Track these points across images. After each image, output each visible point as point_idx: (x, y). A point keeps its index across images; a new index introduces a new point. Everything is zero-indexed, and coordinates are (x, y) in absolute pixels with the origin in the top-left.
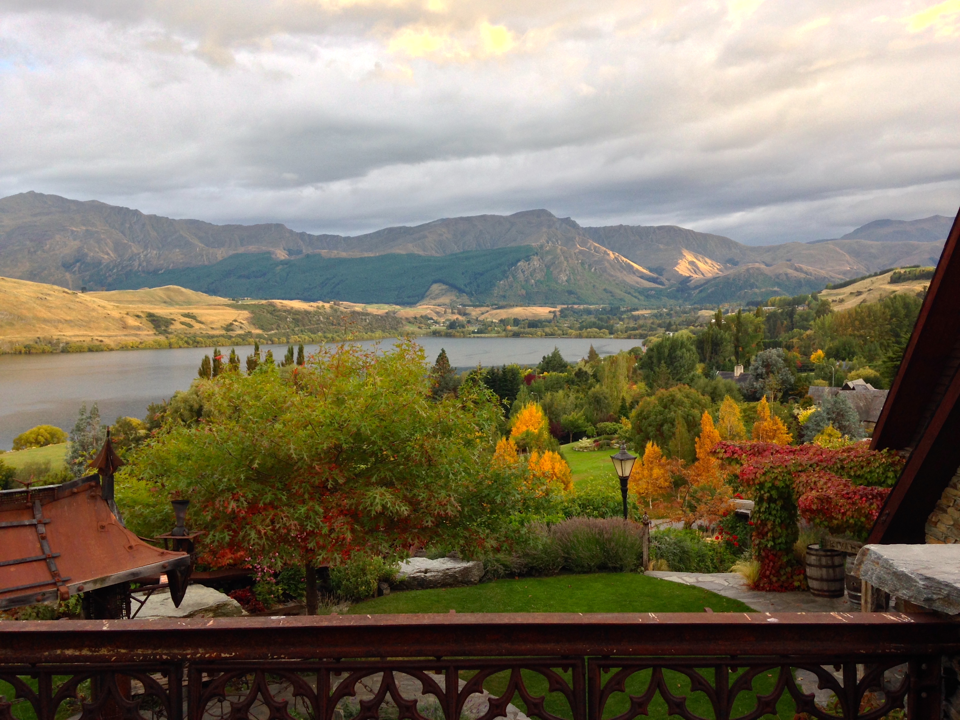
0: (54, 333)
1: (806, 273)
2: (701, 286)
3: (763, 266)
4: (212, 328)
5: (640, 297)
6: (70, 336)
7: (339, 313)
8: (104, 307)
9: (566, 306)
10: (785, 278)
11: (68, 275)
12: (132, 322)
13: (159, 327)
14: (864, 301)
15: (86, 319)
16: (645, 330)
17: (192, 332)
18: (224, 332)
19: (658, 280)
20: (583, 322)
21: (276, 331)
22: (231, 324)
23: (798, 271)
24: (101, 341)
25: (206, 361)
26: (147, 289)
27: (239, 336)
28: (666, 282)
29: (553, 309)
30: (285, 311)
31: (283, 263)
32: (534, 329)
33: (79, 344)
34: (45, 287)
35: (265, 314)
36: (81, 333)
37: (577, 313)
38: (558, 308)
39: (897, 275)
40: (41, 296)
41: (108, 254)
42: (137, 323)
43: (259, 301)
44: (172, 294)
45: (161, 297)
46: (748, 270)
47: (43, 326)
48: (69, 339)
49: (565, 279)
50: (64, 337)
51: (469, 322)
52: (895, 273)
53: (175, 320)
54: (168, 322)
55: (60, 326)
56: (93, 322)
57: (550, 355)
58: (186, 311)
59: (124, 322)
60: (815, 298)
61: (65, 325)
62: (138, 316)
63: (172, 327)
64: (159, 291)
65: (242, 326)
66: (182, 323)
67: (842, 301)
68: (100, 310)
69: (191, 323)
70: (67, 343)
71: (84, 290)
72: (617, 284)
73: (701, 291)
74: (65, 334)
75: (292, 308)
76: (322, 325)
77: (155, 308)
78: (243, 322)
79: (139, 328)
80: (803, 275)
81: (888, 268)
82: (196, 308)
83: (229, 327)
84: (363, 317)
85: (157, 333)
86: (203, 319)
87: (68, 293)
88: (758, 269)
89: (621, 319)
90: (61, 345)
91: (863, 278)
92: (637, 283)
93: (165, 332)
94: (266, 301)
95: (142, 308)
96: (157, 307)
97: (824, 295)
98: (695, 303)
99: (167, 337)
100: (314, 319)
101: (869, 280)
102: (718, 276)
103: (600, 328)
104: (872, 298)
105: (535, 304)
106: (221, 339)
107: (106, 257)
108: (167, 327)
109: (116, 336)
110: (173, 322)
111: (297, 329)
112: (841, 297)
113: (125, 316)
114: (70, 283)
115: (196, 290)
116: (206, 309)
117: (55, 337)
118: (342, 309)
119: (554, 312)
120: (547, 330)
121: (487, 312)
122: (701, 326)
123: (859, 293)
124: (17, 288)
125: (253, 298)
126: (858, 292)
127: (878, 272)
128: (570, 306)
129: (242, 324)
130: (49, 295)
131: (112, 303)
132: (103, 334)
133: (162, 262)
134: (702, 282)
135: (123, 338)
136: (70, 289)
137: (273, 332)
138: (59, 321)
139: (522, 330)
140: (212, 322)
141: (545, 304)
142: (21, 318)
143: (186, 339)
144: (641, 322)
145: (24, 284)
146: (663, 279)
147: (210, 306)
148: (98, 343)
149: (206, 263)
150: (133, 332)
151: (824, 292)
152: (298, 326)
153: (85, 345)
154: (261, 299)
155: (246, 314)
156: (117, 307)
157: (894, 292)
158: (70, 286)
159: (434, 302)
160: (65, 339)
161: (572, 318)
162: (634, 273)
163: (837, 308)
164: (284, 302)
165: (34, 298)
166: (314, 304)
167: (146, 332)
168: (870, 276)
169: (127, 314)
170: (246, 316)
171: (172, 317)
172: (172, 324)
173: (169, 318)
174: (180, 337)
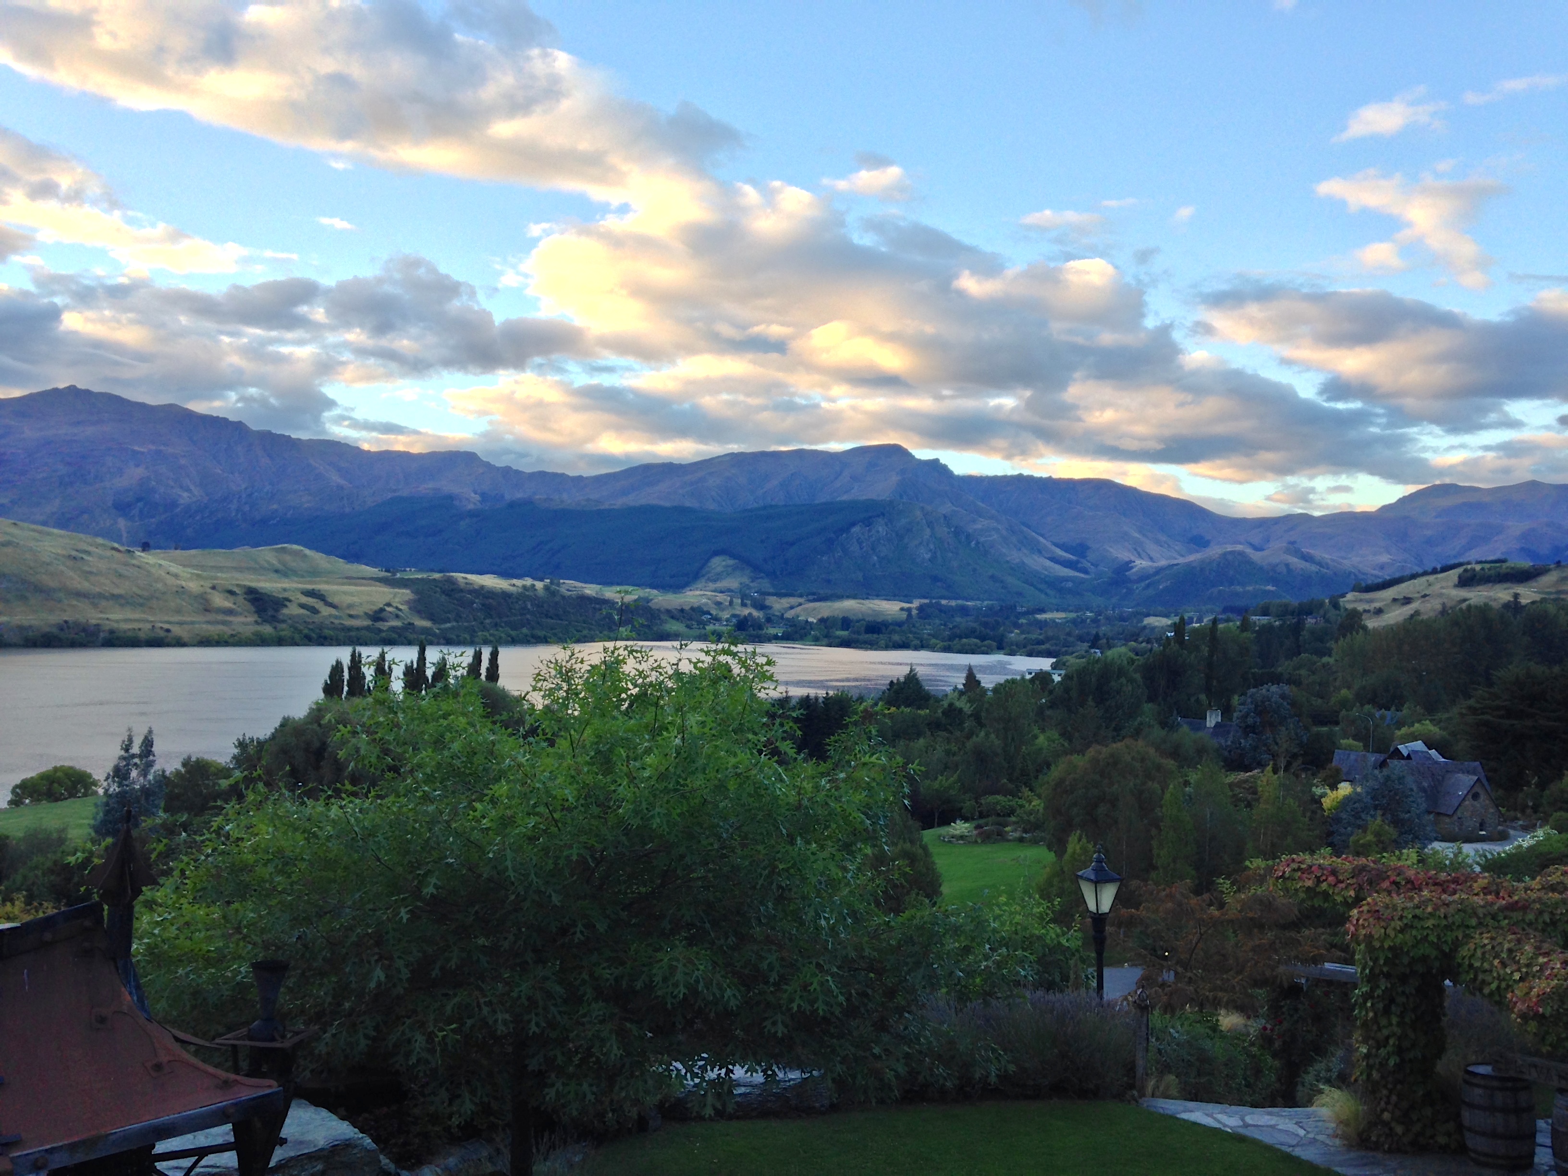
0: (92, 616)
1: (1320, 564)
2: (1148, 577)
3: (1249, 551)
4: (351, 616)
5: (1048, 591)
6: (117, 621)
7: (557, 599)
8: (176, 576)
9: (926, 601)
10: (1285, 571)
11: (122, 523)
12: (219, 601)
13: (265, 610)
14: (1417, 613)
15: (146, 594)
16: (1056, 645)
17: (316, 620)
18: (367, 623)
19: (1080, 565)
20: (954, 627)
21: (455, 624)
22: (382, 610)
23: (1306, 561)
24: (168, 631)
25: (337, 669)
26: (247, 549)
27: (393, 629)
28: (1092, 569)
29: (906, 605)
30: (471, 592)
31: (472, 514)
32: (875, 636)
33: (130, 634)
34: (83, 541)
35: (438, 595)
36: (137, 616)
37: (945, 613)
38: (916, 604)
39: (1469, 574)
40: (74, 553)
41: (188, 490)
42: (228, 604)
43: (430, 574)
44: (288, 558)
45: (268, 562)
46: (1225, 554)
47: (75, 602)
48: (115, 625)
49: (928, 556)
50: (107, 622)
51: (769, 620)
52: (1466, 571)
53: (290, 601)
54: (279, 603)
55: (104, 603)
56: (157, 598)
57: (902, 679)
58: (309, 587)
59: (207, 600)
60: (1336, 605)
61: (111, 603)
62: (231, 592)
63: (285, 611)
64: (267, 554)
65: (400, 613)
66: (302, 606)
67: (1379, 612)
68: (171, 581)
69: (317, 606)
70: (112, 632)
71: (146, 547)
72: (1012, 569)
73: (1148, 586)
74: (111, 616)
75: (482, 587)
76: (528, 616)
77: (259, 581)
78: (401, 607)
79: (230, 612)
80: (1314, 568)
81: (1456, 561)
82: (327, 583)
83: (378, 616)
84: (597, 606)
85: (259, 620)
86: (335, 600)
87: (119, 551)
88: (1241, 554)
89: (1017, 625)
90: (102, 635)
91: (1414, 576)
92: (1046, 569)
93: (273, 620)
94: (442, 575)
95: (237, 579)
96: (263, 578)
97: (1351, 600)
98: (1138, 605)
99: (275, 628)
100: (517, 607)
101: (1423, 579)
102: (1175, 562)
103: (983, 638)
104: (1429, 608)
105: (878, 596)
106: (363, 632)
107: (185, 495)
108: (277, 611)
109: (192, 623)
110: (287, 603)
111: (488, 621)
112: (1377, 605)
113: (210, 591)
114: (125, 535)
115: (329, 552)
116: (343, 584)
117: (94, 622)
118: (563, 590)
119: (909, 610)
120: (896, 638)
121: (800, 604)
122: (1148, 641)
123: (1407, 601)
124: (38, 541)
125: (421, 570)
126: (1405, 598)
127: (1439, 567)
128: (934, 601)
129: (400, 610)
130: (88, 553)
131: (189, 570)
132: (172, 619)
133: (275, 506)
134: (1151, 571)
135: (204, 626)
136: (123, 545)
137: (448, 625)
138: (101, 596)
139: (855, 636)
140: (350, 606)
141: (895, 596)
142: (39, 589)
143: (306, 631)
144: (1050, 633)
145: (49, 534)
146: (1086, 564)
147: (350, 579)
148: (162, 634)
149: (347, 510)
150: (220, 617)
151: (1350, 596)
152: (491, 617)
153: (142, 635)
154: (432, 570)
155: (406, 594)
156: (198, 576)
157: (1465, 600)
158: (124, 539)
159: (712, 586)
160: (107, 626)
161: (937, 621)
162: (1040, 552)
163: (1371, 623)
164: (469, 576)
165: (64, 556)
166: (519, 582)
167: (241, 619)
168: (1425, 573)
169: (213, 588)
170: (407, 598)
171: (286, 595)
172: (286, 606)
173: (281, 596)
174: (296, 629)
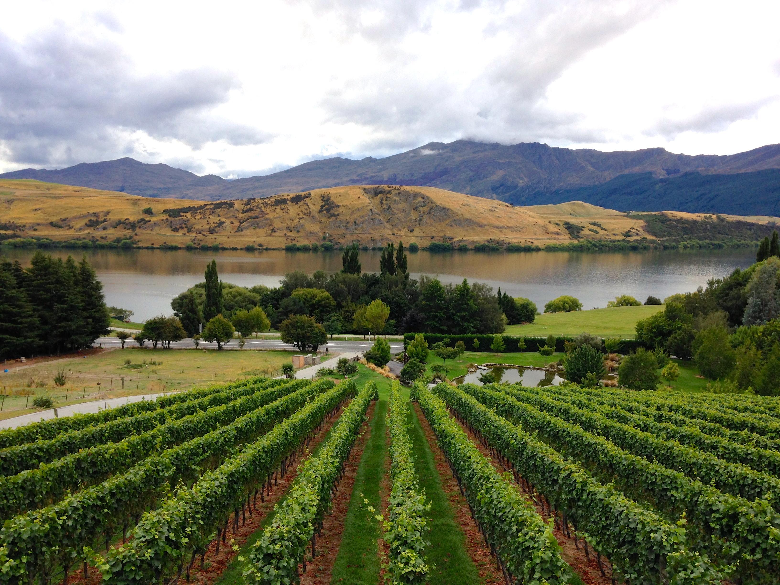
4: (614, 235)
8: (533, 217)
12: (552, 228)
13: (573, 233)
15: (521, 226)
17: (597, 237)
18: (622, 238)
21: (669, 238)
22: (629, 231)
24: (532, 243)
27: (635, 241)
30: (675, 221)
31: (662, 181)
33: (516, 244)
34: (494, 202)
35: (657, 223)
36: (518, 236)
40: (491, 208)
41: (522, 179)
42: (556, 230)
43: (653, 212)
45: (568, 210)
47: (493, 230)
48: (510, 240)
50: (505, 239)
53: (585, 228)
54: (580, 229)
55: (504, 230)
56: (526, 228)
58: (594, 221)
59: (547, 228)
61: (507, 230)
62: (557, 224)
63: (582, 232)
66: (590, 230)
68: (531, 219)
69: (597, 230)
70: (509, 244)
71: (519, 204)
74: (508, 237)
75: (682, 218)
77: (571, 219)
78: (639, 229)
79: (558, 234)
82: (602, 219)
83: (627, 234)
85: (571, 237)
86: (606, 227)
87: (509, 207)
90: (505, 245)
93: (577, 237)
94: (659, 212)
95: (560, 218)
99: (577, 241)
106: (621, 243)
108: (579, 232)
109: (542, 239)
110: (583, 229)
111: (686, 236)
113: (548, 224)
114: (511, 199)
115: (594, 204)
129: (639, 231)
130: (496, 208)
131: (539, 215)
132: (533, 237)
133: (561, 185)
136: (510, 204)
137: (665, 239)
138: (503, 227)
140: (614, 230)
143: (592, 243)
145: (480, 200)
147: (612, 216)
148: (530, 244)
149: (597, 183)
150: (553, 236)
152: (687, 234)
153: (521, 245)
155: (641, 223)
156: (543, 217)
158: (510, 202)
160: (507, 241)
165: (487, 210)
167: (563, 237)
169: (550, 222)
170: (642, 225)
171: (582, 225)
173: (580, 226)
174: (588, 241)
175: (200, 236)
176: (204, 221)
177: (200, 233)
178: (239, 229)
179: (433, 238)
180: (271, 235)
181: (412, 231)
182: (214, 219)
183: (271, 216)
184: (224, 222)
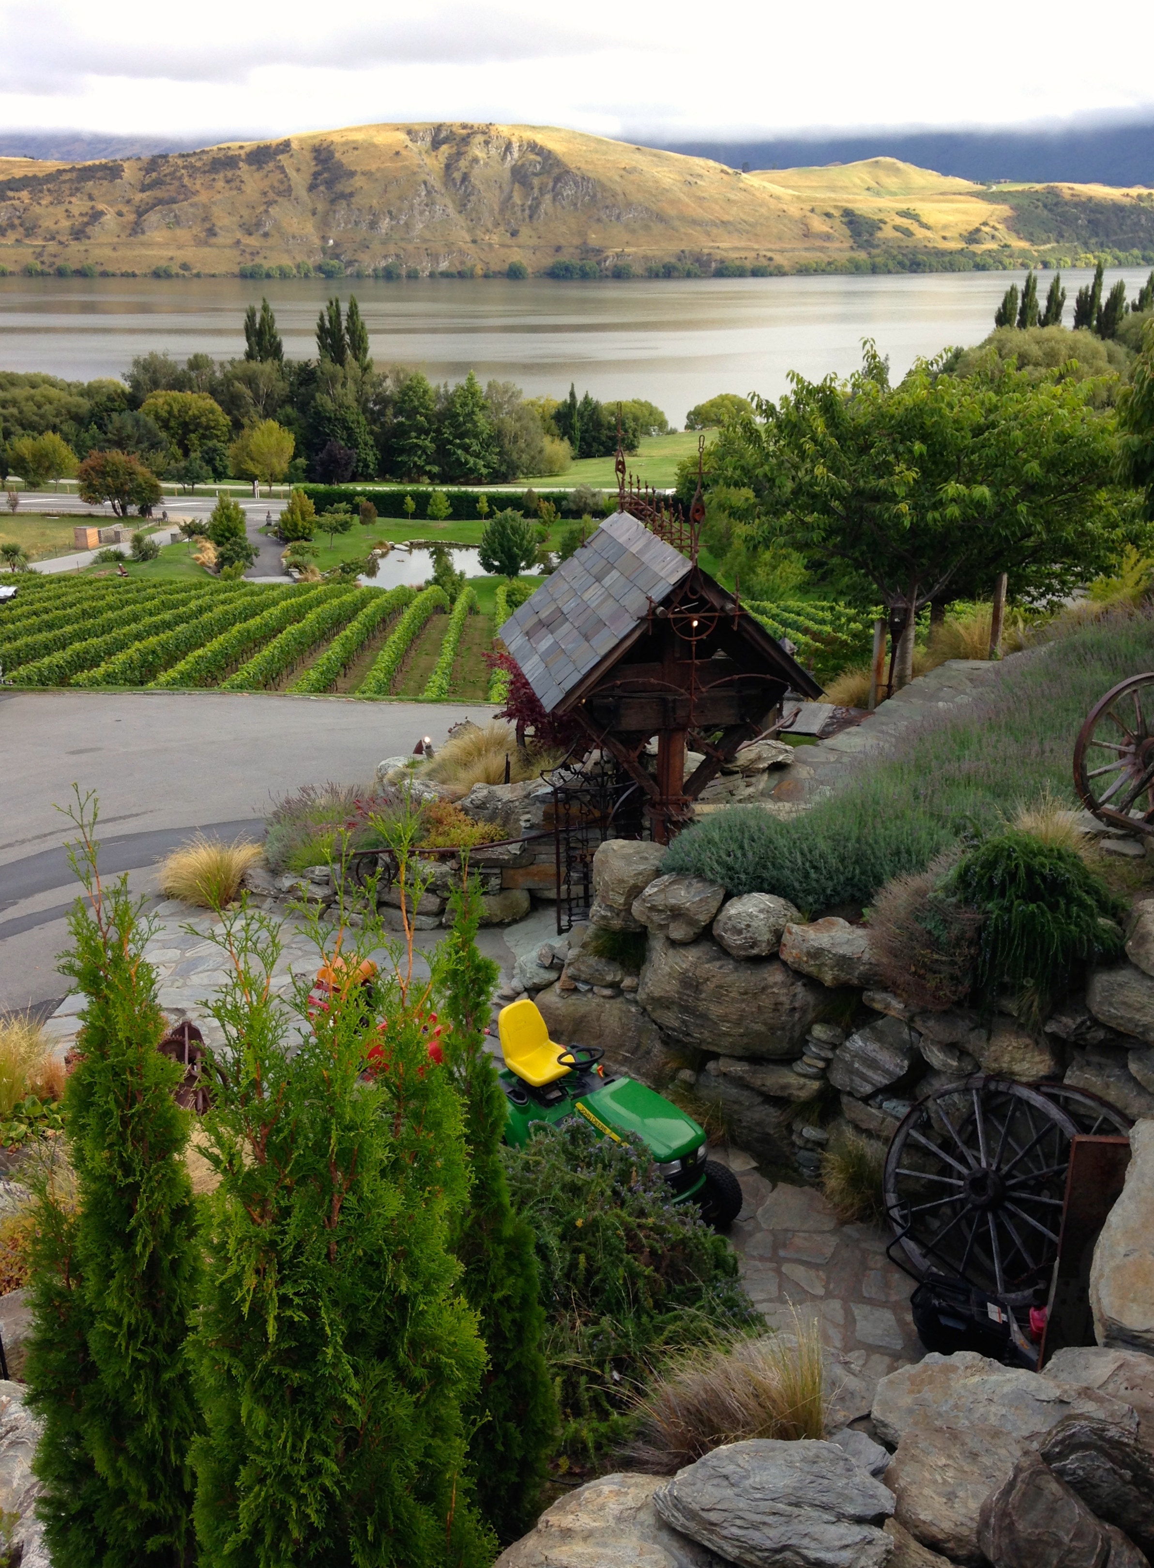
0: (704, 244)
4: (944, 238)
6: (725, 250)
8: (778, 198)
12: (819, 225)
13: (860, 235)
15: (752, 220)
17: (910, 244)
18: (961, 245)
22: (978, 230)
24: (770, 259)
27: (988, 252)
30: (1076, 205)
33: (738, 263)
34: (698, 164)
35: (1039, 211)
36: (742, 244)
40: (689, 178)
42: (825, 228)
43: (1032, 184)
44: (883, 174)
45: (861, 179)
47: (691, 231)
48: (724, 254)
50: (718, 251)
53: (885, 223)
54: (875, 226)
55: (715, 231)
56: (762, 225)
58: (904, 206)
59: (807, 225)
61: (721, 230)
62: (828, 215)
63: (879, 234)
64: (861, 169)
65: (996, 233)
66: (896, 228)
68: (773, 203)
69: (911, 228)
70: (722, 261)
74: (721, 245)
75: (1090, 199)
77: (856, 201)
78: (998, 226)
79: (828, 237)
82: (922, 200)
83: (973, 237)
85: (855, 245)
86: (931, 220)
87: (730, 173)
90: (713, 265)
93: (868, 245)
94: (1045, 185)
95: (835, 200)
96: (858, 197)
99: (870, 254)
100: (1130, 221)
106: (958, 257)
108: (872, 235)
109: (793, 250)
110: (883, 225)
111: (1093, 241)
113: (810, 214)
116: (939, 202)
117: (706, 251)
125: (1024, 181)
129: (996, 229)
130: (701, 178)
131: (792, 192)
132: (773, 247)
135: (804, 254)
136: (732, 167)
138: (714, 224)
140: (945, 227)
142: (661, 218)
143: (900, 256)
145: (667, 159)
147: (947, 195)
148: (765, 263)
150: (819, 243)
153: (748, 264)
154: (1036, 181)
155: (1003, 210)
156: (799, 198)
160: (719, 254)
164: (1079, 187)
165: (681, 181)
167: (838, 244)
169: (812, 211)
170: (1004, 216)
171: (881, 216)
172: (880, 229)
173: (876, 217)
174: (890, 254)
175: (52, 247)
176: (60, 210)
177: (53, 238)
178: (136, 228)
179: (558, 249)
180: (206, 244)
181: (514, 234)
182: (79, 205)
183: (203, 197)
184: (101, 213)
